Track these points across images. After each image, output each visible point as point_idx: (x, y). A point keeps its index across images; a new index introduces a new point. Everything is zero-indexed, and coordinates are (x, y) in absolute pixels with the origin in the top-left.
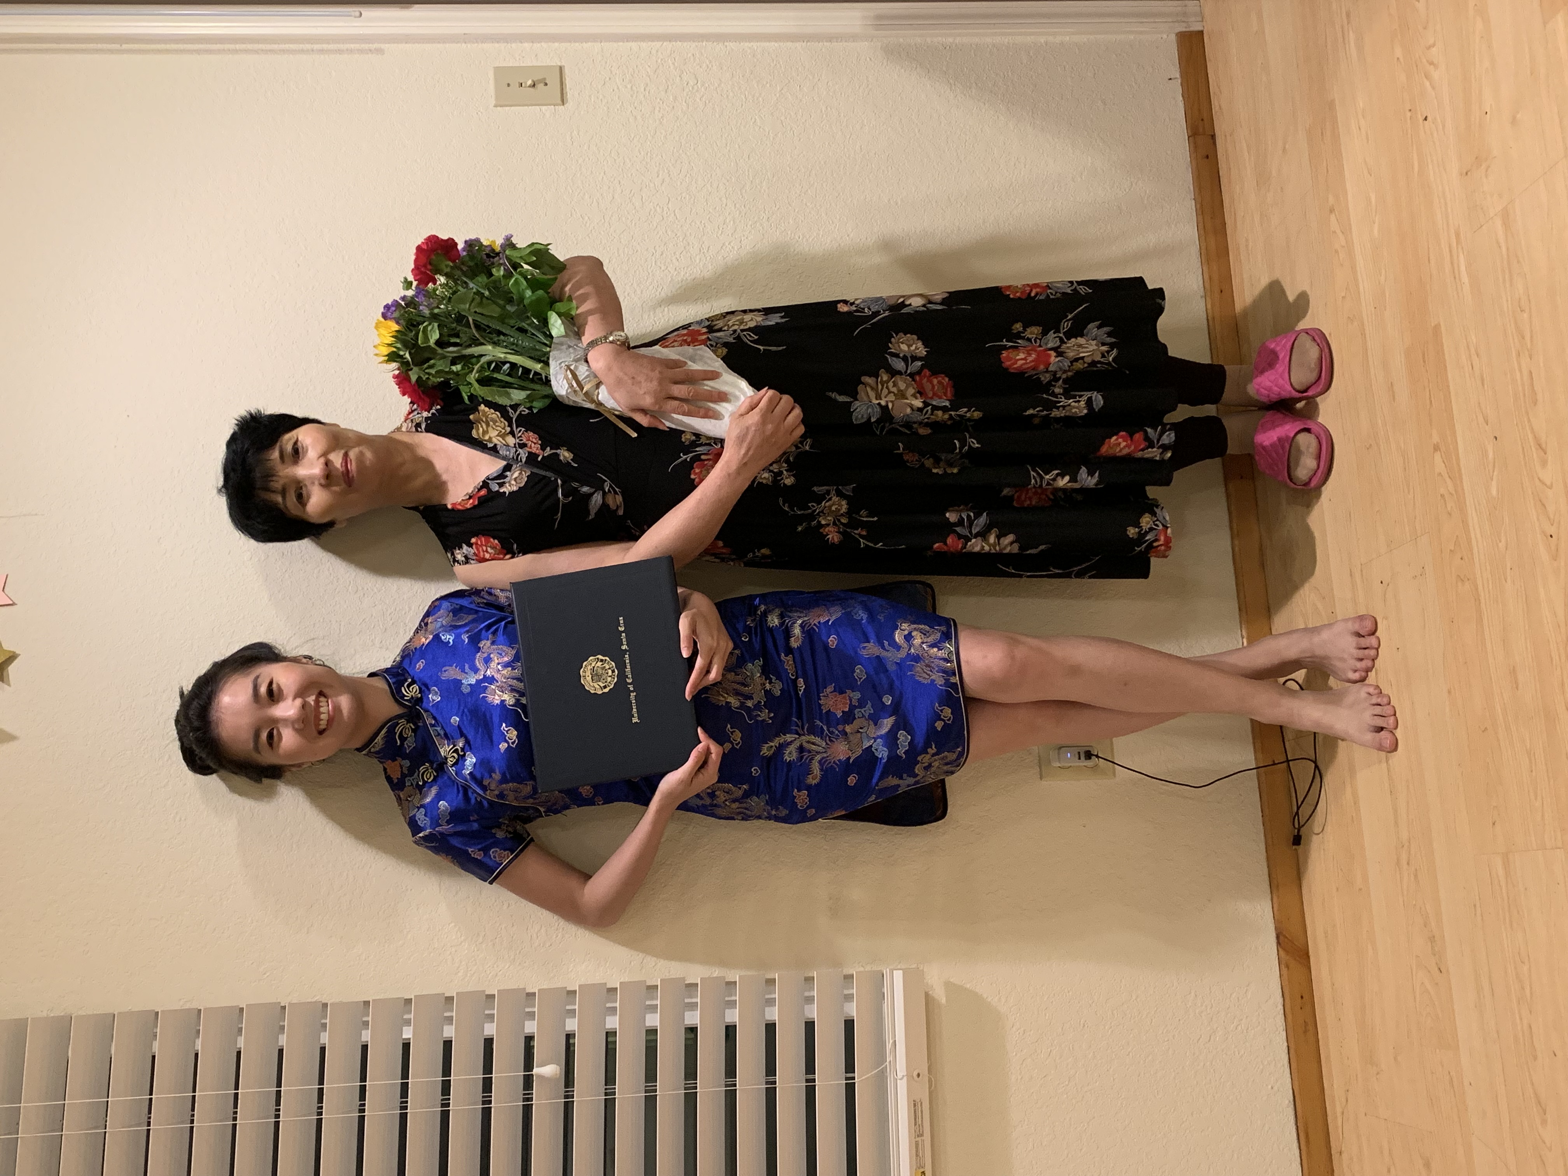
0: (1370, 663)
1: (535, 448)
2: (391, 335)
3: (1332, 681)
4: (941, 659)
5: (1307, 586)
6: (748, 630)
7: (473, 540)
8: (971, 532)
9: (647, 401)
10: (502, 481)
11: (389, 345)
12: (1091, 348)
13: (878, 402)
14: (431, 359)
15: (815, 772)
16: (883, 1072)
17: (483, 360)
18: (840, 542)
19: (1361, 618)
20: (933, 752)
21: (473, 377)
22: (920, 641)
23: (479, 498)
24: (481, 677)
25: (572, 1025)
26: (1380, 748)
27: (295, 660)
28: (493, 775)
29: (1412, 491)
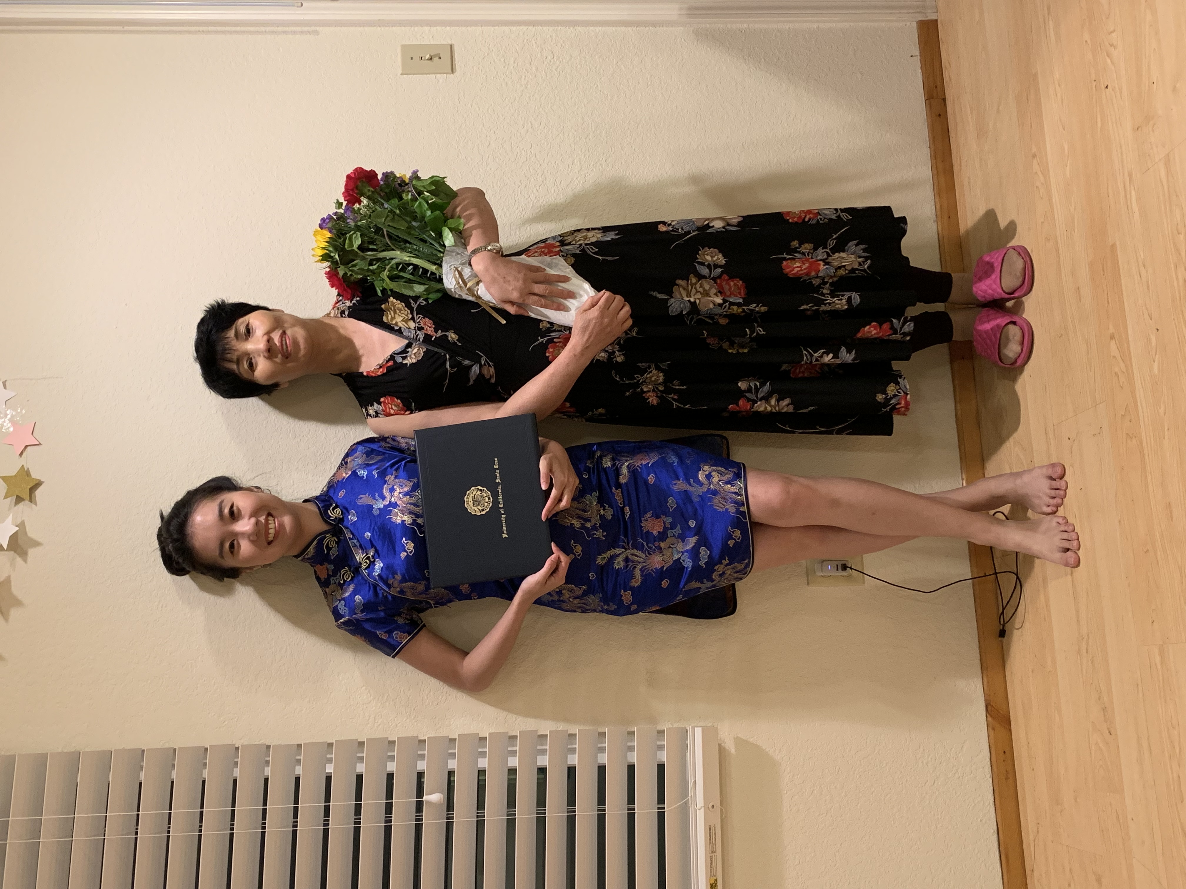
0: (1060, 501)
1: (430, 331)
2: (325, 240)
3: (1030, 513)
4: (733, 493)
5: (1011, 440)
6: (588, 470)
7: (382, 400)
8: (757, 398)
9: (515, 296)
10: (404, 355)
11: (323, 248)
12: (850, 260)
13: (688, 299)
14: (354, 260)
15: (637, 577)
16: (686, 803)
17: (394, 262)
18: (658, 404)
19: (1053, 465)
20: (726, 563)
21: (385, 274)
22: (718, 479)
23: (387, 368)
24: (388, 503)
25: (452, 764)
26: (1067, 565)
27: (249, 489)
28: (396, 576)
29: (1093, 370)
